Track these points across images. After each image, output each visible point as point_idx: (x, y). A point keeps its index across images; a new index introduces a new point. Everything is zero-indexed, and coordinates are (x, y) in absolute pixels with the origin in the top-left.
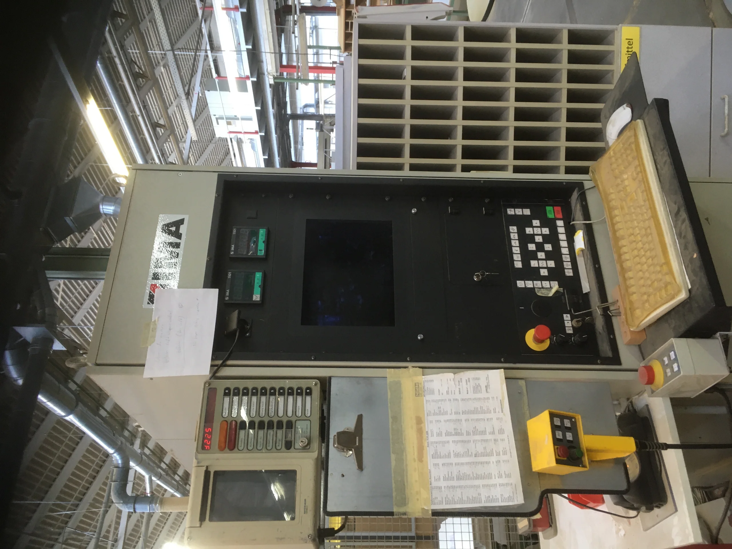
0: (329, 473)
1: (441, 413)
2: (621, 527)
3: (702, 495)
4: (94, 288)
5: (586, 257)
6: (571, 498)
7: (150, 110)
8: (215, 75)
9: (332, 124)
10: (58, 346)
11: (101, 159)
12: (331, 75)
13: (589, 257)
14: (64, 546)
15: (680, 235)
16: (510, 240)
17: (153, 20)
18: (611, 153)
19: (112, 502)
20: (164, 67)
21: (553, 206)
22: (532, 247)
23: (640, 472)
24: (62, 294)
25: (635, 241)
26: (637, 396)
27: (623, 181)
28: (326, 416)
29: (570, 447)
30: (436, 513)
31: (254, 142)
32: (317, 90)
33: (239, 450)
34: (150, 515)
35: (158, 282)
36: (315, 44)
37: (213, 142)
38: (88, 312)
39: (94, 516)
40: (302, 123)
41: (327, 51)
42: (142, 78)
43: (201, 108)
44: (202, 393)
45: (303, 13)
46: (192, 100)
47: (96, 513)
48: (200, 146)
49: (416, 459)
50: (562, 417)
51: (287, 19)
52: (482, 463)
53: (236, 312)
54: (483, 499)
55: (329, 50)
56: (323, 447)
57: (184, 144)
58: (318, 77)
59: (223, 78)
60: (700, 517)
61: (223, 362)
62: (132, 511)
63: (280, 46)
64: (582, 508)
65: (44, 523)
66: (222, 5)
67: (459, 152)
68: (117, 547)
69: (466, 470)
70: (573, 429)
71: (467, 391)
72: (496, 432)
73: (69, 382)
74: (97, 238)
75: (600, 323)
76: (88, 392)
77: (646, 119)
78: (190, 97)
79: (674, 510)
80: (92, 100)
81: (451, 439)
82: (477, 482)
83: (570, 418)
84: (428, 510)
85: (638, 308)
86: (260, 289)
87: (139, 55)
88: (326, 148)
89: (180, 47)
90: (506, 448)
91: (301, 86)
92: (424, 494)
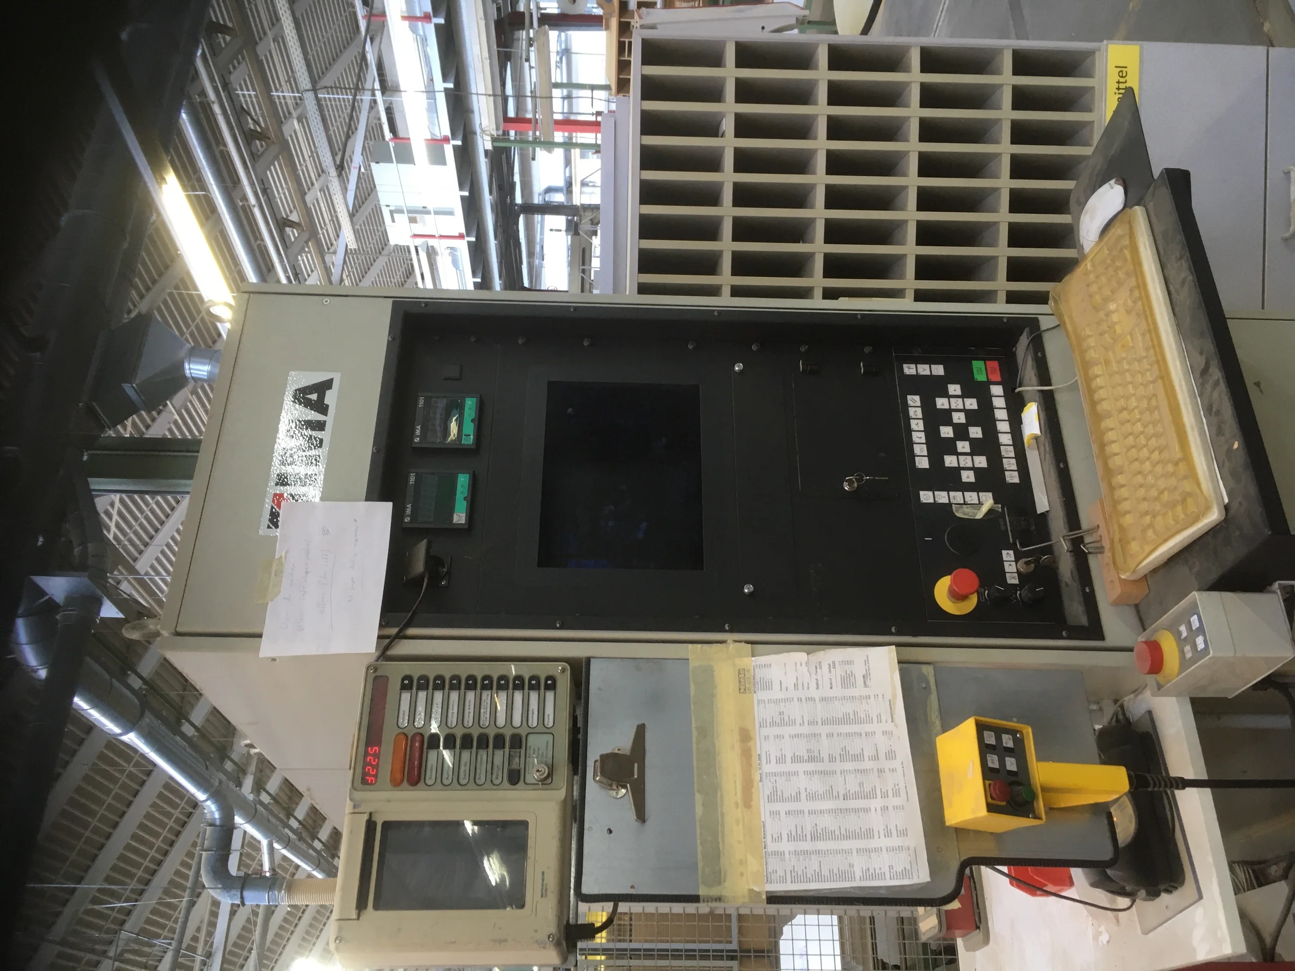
0: (586, 826)
1: (783, 721)
2: (1102, 928)
3: (1247, 876)
4: (173, 509)
5: (1042, 449)
6: (1013, 875)
7: (275, 197)
8: (388, 135)
9: (595, 221)
10: (109, 611)
11: (186, 282)
12: (593, 135)
13: (1047, 449)
14: (117, 964)
15: (1210, 410)
16: (908, 419)
17: (280, 39)
18: (1087, 265)
19: (204, 886)
20: (300, 120)
21: (985, 360)
22: (947, 432)
23: (1135, 829)
24: (116, 520)
25: (1128, 421)
26: (1132, 696)
27: (1108, 314)
28: (581, 726)
29: (1011, 784)
30: (774, 899)
31: (458, 253)
32: (568, 162)
33: (426, 785)
34: (270, 911)
35: (287, 491)
36: (565, 81)
37: (384, 253)
38: (163, 552)
39: (171, 912)
40: (543, 221)
41: (588, 93)
42: (260, 140)
43: (364, 193)
44: (362, 686)
45: (544, 25)
46: (348, 180)
47: (174, 907)
48: (362, 260)
49: (740, 802)
50: (999, 731)
51: (515, 37)
52: (856, 811)
53: (423, 545)
54: (858, 874)
55: (590, 91)
56: (575, 782)
57: (334, 257)
58: (570, 138)
59: (404, 141)
60: (1243, 915)
61: (400, 631)
62: (238, 902)
63: (503, 84)
64: (1033, 894)
65: (81, 922)
66: (402, 11)
67: (819, 265)
68: (211, 966)
69: (827, 822)
70: (1018, 751)
71: (831, 684)
72: (882, 755)
73: (128, 675)
74: (180, 421)
75: (1066, 566)
76: (162, 692)
77: (1151, 205)
78: (343, 172)
79: (1197, 897)
80: (171, 177)
81: (801, 767)
82: (846, 845)
83: (1013, 732)
84: (759, 893)
85: (1134, 539)
86: (465, 502)
87: (254, 100)
88: (583, 264)
89: (329, 85)
90: (898, 785)
91: (541, 153)
92: (753, 865)
